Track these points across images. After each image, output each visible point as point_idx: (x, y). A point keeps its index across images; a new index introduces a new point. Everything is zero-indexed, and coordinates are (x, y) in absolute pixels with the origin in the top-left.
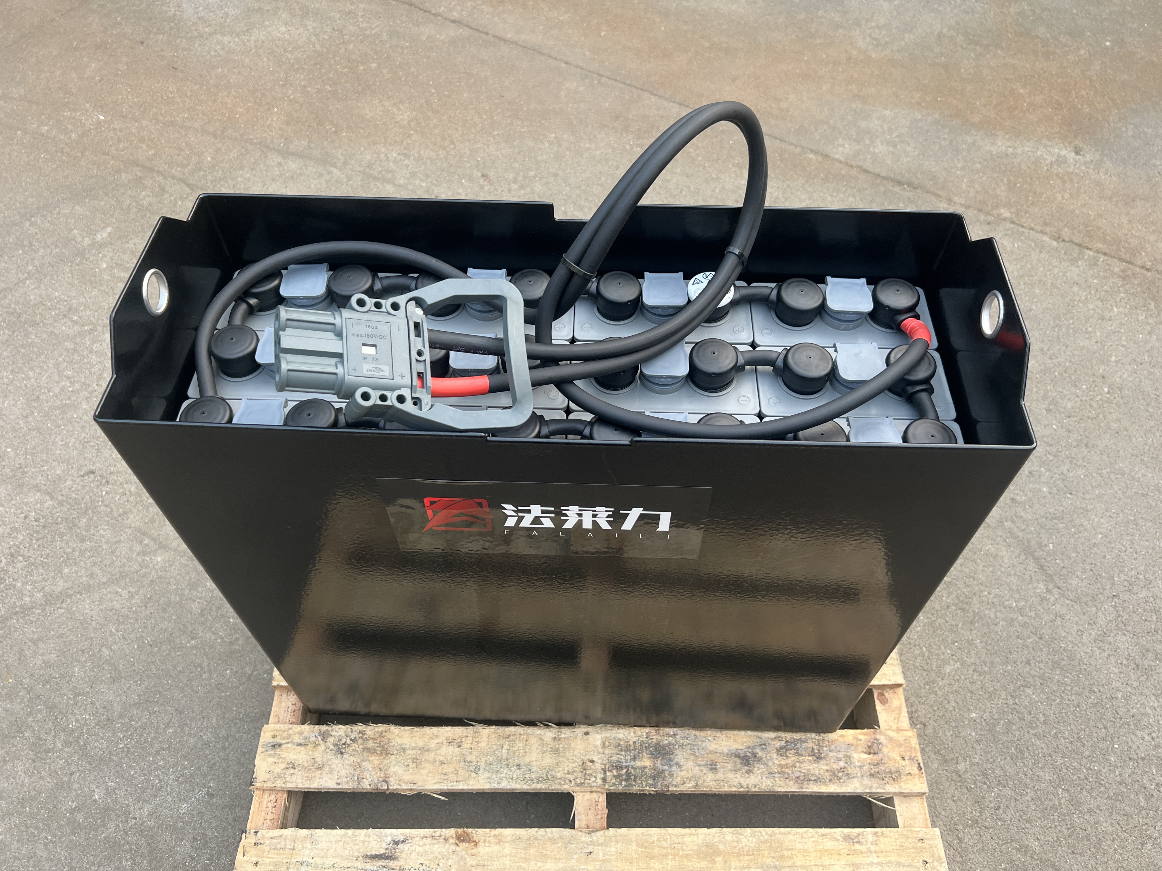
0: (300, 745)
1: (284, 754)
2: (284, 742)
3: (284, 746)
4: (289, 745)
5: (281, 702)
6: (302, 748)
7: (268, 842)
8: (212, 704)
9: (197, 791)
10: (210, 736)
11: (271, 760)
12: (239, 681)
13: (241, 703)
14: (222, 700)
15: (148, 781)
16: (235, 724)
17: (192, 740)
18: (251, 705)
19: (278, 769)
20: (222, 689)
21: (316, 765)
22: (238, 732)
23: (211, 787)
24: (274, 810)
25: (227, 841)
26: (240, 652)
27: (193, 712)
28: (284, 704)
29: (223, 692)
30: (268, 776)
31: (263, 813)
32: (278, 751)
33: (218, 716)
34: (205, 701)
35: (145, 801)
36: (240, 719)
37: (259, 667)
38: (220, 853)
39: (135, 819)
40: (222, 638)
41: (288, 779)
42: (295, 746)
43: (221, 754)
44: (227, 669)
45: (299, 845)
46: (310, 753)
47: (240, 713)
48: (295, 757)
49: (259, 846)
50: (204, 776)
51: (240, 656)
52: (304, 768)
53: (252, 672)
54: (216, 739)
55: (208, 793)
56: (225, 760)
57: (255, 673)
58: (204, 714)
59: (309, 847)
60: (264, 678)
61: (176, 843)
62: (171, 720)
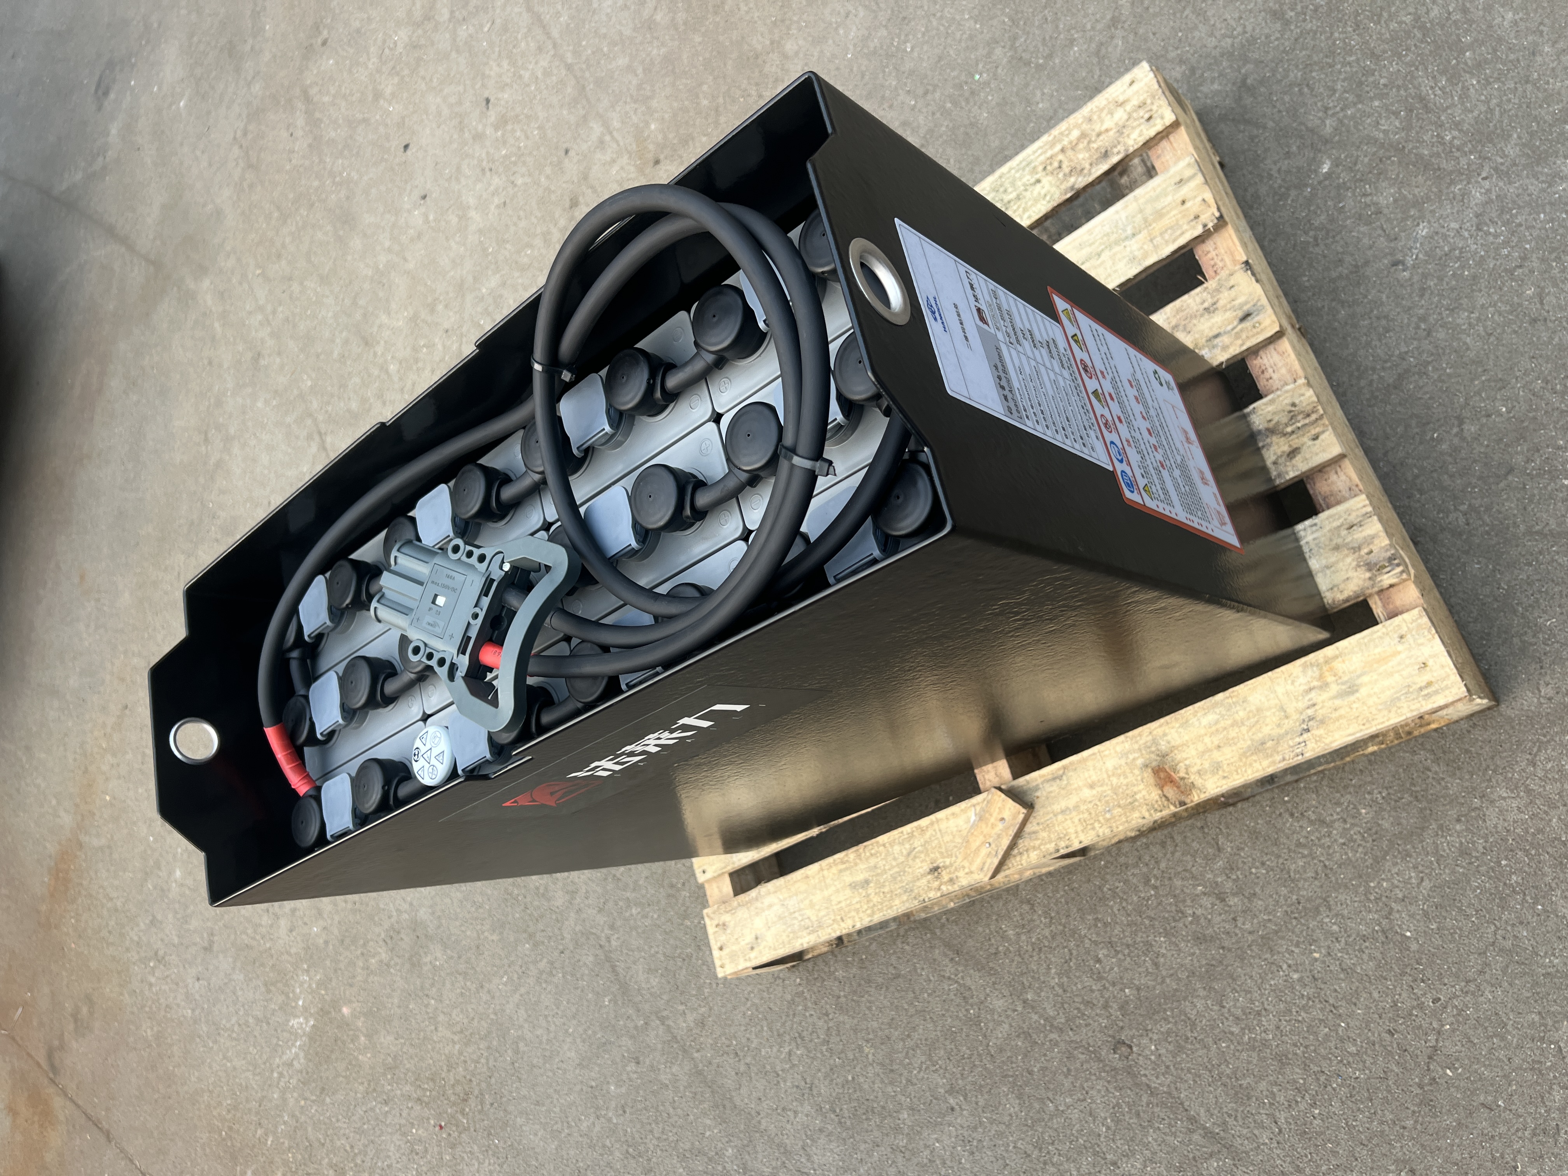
0: (1217, 336)
1: (1229, 315)
2: (1240, 327)
3: (1235, 323)
4: (1229, 328)
5: (1290, 371)
6: (1211, 334)
7: (1185, 227)
8: (1492, 356)
9: (1421, 256)
10: (1459, 321)
11: (1241, 300)
12: (1474, 407)
13: (1443, 381)
14: (1480, 370)
15: (1506, 223)
16: (1432, 354)
17: (1482, 301)
18: (1426, 389)
19: (1224, 298)
20: (1493, 384)
21: (1181, 328)
22: (1417, 348)
23: (1404, 271)
24: (1212, 263)
25: (1334, 237)
26: (1507, 445)
27: (1515, 332)
28: (1284, 371)
29: (1488, 380)
30: (1232, 283)
31: (1223, 251)
32: (1240, 314)
33: (1468, 349)
34: (1507, 355)
35: (1490, 201)
36: (1429, 363)
37: (1456, 441)
38: (1332, 220)
39: (1484, 179)
40: (1559, 448)
41: (1205, 294)
42: (1222, 331)
43: (1421, 311)
44: (1508, 412)
45: (1148, 247)
46: (1197, 336)
47: (1435, 369)
48: (1213, 321)
49: (1192, 217)
50: (1425, 276)
51: (1501, 439)
52: (1193, 316)
53: (1462, 430)
54: (1446, 323)
55: (1402, 263)
56: (1410, 308)
57: (1455, 430)
58: (1492, 339)
59: (1136, 253)
60: (1435, 430)
61: (1400, 193)
62: (1542, 303)
